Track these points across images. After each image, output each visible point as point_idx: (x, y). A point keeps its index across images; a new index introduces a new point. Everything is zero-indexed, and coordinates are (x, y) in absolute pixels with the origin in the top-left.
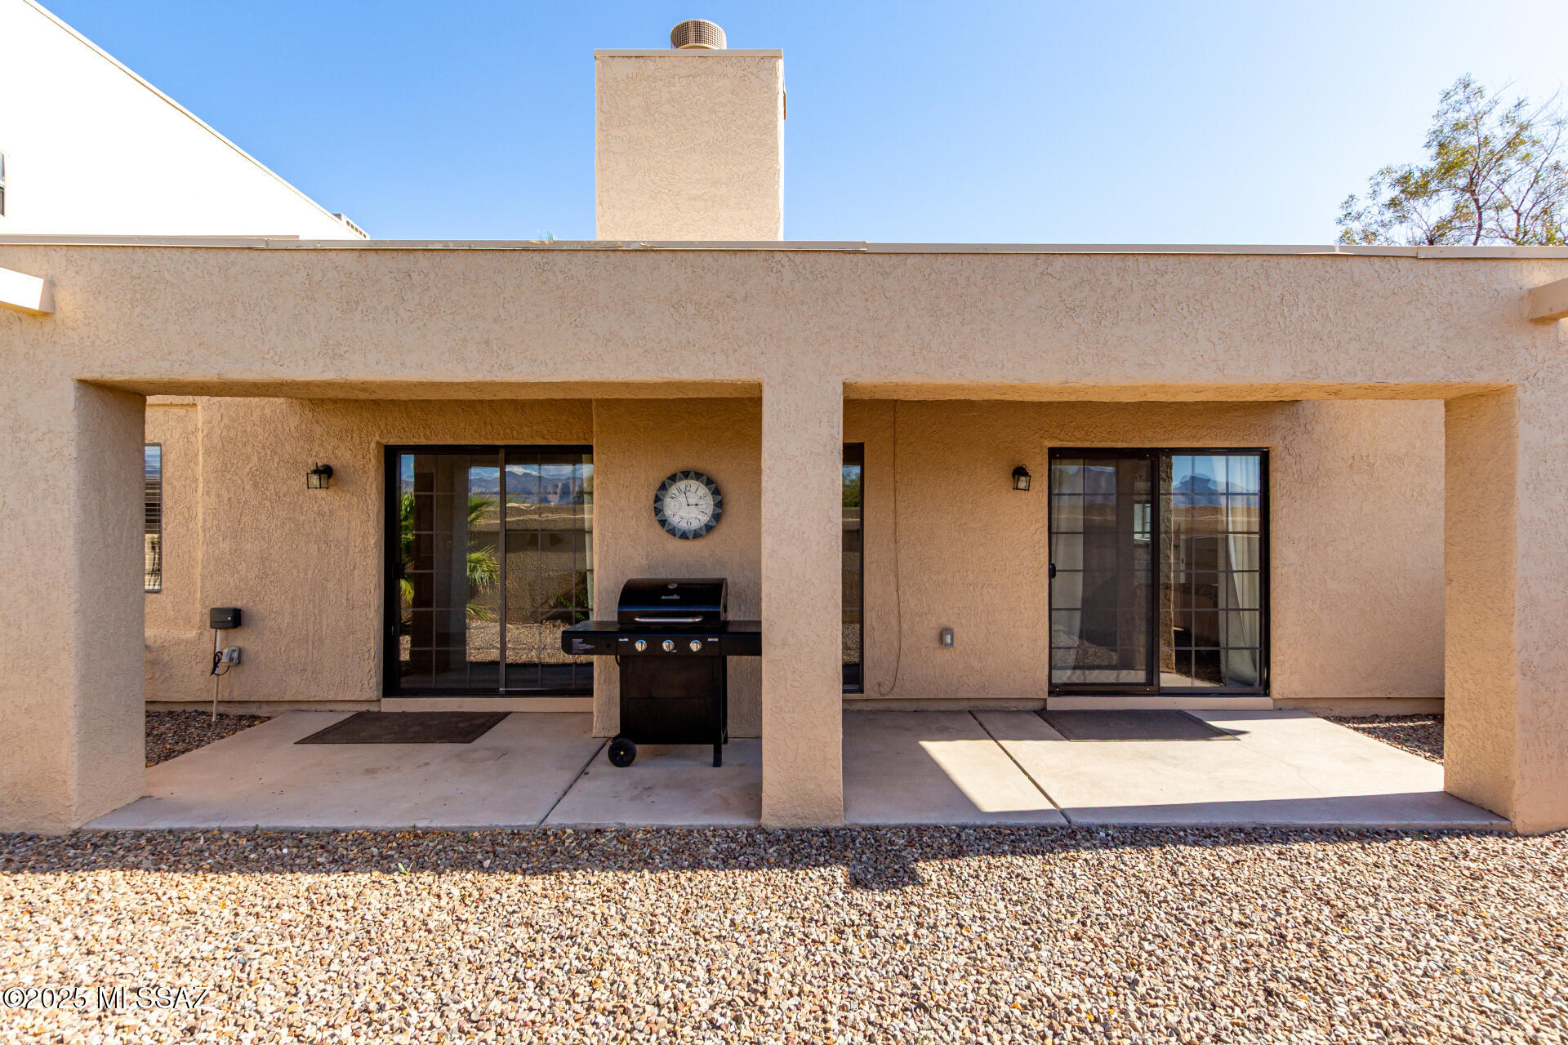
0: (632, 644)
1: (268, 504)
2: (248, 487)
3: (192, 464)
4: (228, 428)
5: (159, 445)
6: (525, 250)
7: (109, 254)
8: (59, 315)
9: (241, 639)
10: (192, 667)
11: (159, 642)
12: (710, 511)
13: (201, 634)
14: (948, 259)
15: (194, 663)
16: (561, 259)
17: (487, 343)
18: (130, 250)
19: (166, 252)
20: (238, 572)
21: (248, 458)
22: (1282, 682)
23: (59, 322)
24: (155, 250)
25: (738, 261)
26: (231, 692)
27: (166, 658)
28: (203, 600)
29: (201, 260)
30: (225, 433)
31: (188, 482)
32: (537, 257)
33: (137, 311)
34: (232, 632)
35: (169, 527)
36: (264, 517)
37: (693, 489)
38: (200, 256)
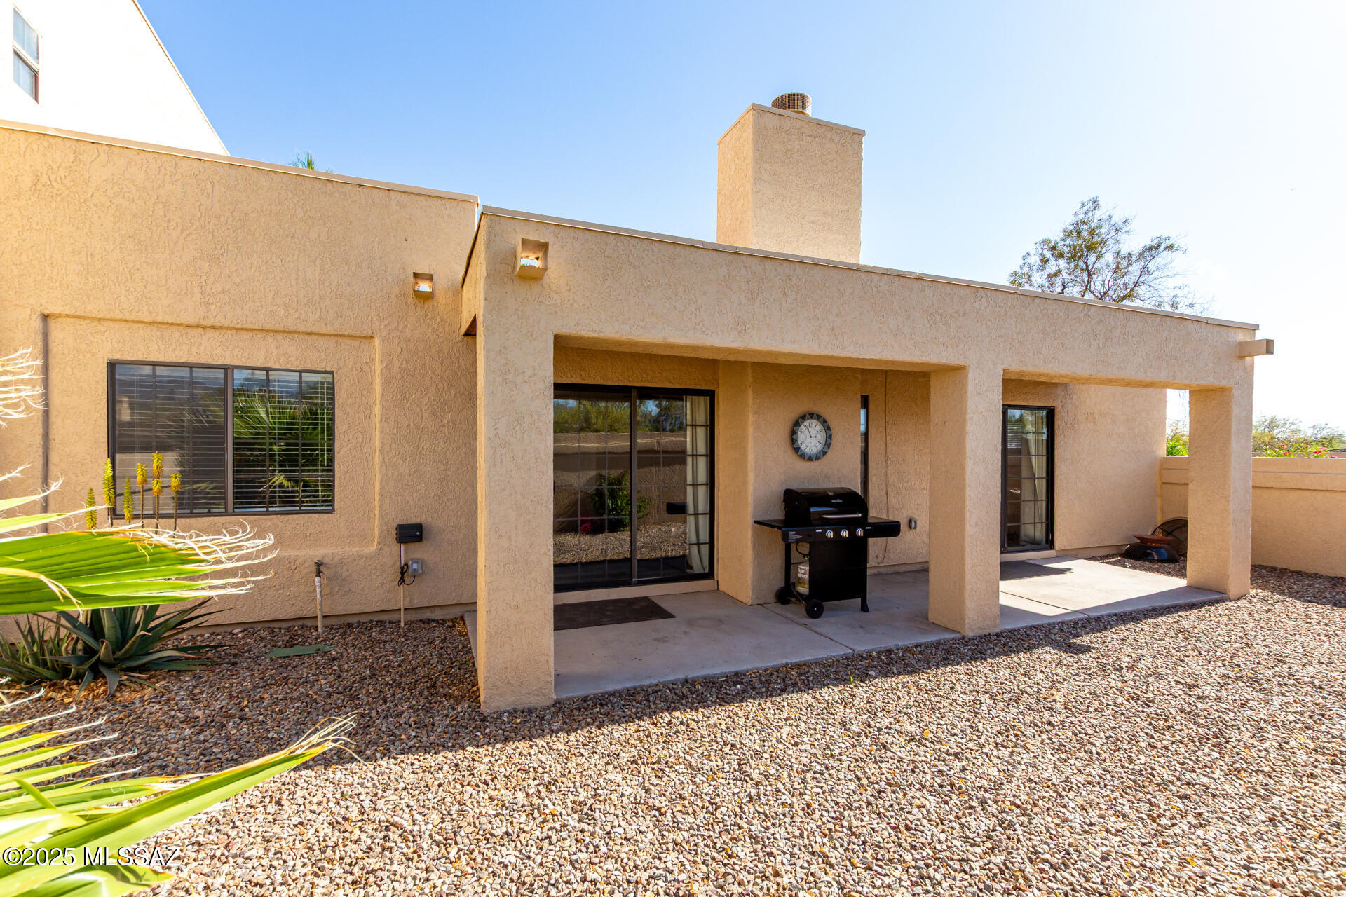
0: (824, 533)
1: (445, 430)
2: (426, 415)
3: (365, 393)
4: (407, 361)
5: (332, 373)
6: (857, 270)
7: (588, 235)
8: (546, 280)
9: (419, 551)
10: (371, 580)
11: (337, 559)
12: (823, 441)
13: (381, 549)
14: (1051, 302)
15: (374, 577)
16: (876, 278)
17: (832, 329)
18: (604, 235)
19: (632, 241)
20: (417, 491)
21: (427, 388)
22: (1060, 541)
23: (546, 286)
24: (623, 238)
25: (962, 291)
26: (411, 599)
27: (345, 574)
28: (382, 518)
29: (655, 249)
30: (404, 365)
31: (361, 408)
32: (863, 276)
33: (607, 283)
34: (412, 546)
35: (342, 452)
36: (441, 443)
37: (814, 425)
38: (655, 247)
